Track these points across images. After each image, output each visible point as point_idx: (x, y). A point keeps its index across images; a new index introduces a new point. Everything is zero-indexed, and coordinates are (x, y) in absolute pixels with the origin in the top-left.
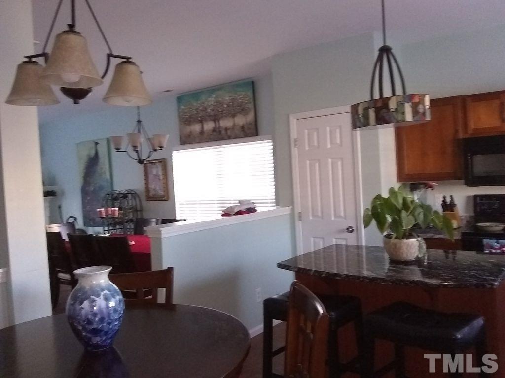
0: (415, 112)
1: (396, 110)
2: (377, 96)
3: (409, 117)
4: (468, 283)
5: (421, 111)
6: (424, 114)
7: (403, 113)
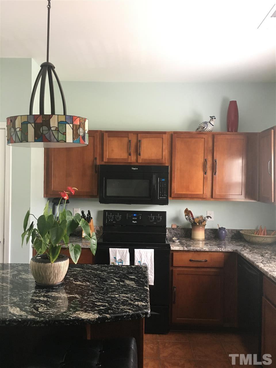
0: (76, 134)
1: (57, 130)
2: (36, 111)
3: (69, 138)
4: (125, 315)
5: (81, 134)
6: (84, 138)
7: (64, 134)
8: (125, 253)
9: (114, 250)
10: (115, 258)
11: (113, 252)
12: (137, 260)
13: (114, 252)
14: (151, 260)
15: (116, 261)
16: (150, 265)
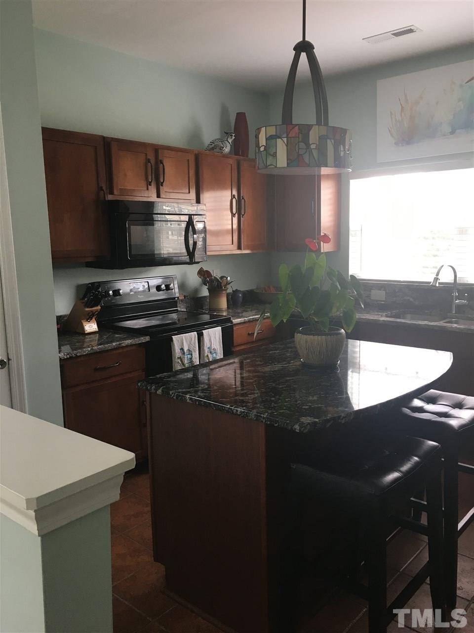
8: (193, 339)
9: (179, 337)
10: (182, 349)
11: (178, 341)
12: (207, 345)
13: (180, 341)
14: (219, 343)
15: (184, 353)
16: (219, 350)
